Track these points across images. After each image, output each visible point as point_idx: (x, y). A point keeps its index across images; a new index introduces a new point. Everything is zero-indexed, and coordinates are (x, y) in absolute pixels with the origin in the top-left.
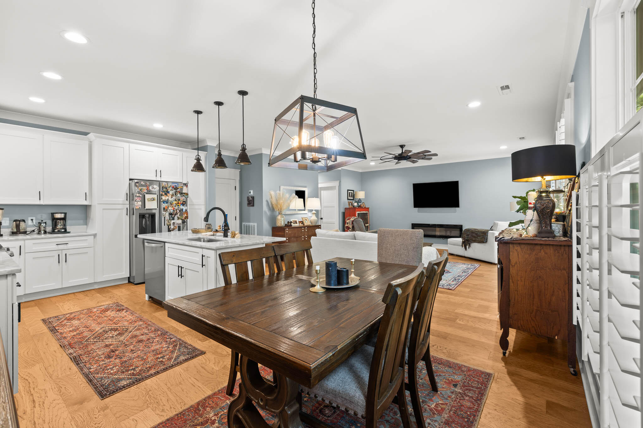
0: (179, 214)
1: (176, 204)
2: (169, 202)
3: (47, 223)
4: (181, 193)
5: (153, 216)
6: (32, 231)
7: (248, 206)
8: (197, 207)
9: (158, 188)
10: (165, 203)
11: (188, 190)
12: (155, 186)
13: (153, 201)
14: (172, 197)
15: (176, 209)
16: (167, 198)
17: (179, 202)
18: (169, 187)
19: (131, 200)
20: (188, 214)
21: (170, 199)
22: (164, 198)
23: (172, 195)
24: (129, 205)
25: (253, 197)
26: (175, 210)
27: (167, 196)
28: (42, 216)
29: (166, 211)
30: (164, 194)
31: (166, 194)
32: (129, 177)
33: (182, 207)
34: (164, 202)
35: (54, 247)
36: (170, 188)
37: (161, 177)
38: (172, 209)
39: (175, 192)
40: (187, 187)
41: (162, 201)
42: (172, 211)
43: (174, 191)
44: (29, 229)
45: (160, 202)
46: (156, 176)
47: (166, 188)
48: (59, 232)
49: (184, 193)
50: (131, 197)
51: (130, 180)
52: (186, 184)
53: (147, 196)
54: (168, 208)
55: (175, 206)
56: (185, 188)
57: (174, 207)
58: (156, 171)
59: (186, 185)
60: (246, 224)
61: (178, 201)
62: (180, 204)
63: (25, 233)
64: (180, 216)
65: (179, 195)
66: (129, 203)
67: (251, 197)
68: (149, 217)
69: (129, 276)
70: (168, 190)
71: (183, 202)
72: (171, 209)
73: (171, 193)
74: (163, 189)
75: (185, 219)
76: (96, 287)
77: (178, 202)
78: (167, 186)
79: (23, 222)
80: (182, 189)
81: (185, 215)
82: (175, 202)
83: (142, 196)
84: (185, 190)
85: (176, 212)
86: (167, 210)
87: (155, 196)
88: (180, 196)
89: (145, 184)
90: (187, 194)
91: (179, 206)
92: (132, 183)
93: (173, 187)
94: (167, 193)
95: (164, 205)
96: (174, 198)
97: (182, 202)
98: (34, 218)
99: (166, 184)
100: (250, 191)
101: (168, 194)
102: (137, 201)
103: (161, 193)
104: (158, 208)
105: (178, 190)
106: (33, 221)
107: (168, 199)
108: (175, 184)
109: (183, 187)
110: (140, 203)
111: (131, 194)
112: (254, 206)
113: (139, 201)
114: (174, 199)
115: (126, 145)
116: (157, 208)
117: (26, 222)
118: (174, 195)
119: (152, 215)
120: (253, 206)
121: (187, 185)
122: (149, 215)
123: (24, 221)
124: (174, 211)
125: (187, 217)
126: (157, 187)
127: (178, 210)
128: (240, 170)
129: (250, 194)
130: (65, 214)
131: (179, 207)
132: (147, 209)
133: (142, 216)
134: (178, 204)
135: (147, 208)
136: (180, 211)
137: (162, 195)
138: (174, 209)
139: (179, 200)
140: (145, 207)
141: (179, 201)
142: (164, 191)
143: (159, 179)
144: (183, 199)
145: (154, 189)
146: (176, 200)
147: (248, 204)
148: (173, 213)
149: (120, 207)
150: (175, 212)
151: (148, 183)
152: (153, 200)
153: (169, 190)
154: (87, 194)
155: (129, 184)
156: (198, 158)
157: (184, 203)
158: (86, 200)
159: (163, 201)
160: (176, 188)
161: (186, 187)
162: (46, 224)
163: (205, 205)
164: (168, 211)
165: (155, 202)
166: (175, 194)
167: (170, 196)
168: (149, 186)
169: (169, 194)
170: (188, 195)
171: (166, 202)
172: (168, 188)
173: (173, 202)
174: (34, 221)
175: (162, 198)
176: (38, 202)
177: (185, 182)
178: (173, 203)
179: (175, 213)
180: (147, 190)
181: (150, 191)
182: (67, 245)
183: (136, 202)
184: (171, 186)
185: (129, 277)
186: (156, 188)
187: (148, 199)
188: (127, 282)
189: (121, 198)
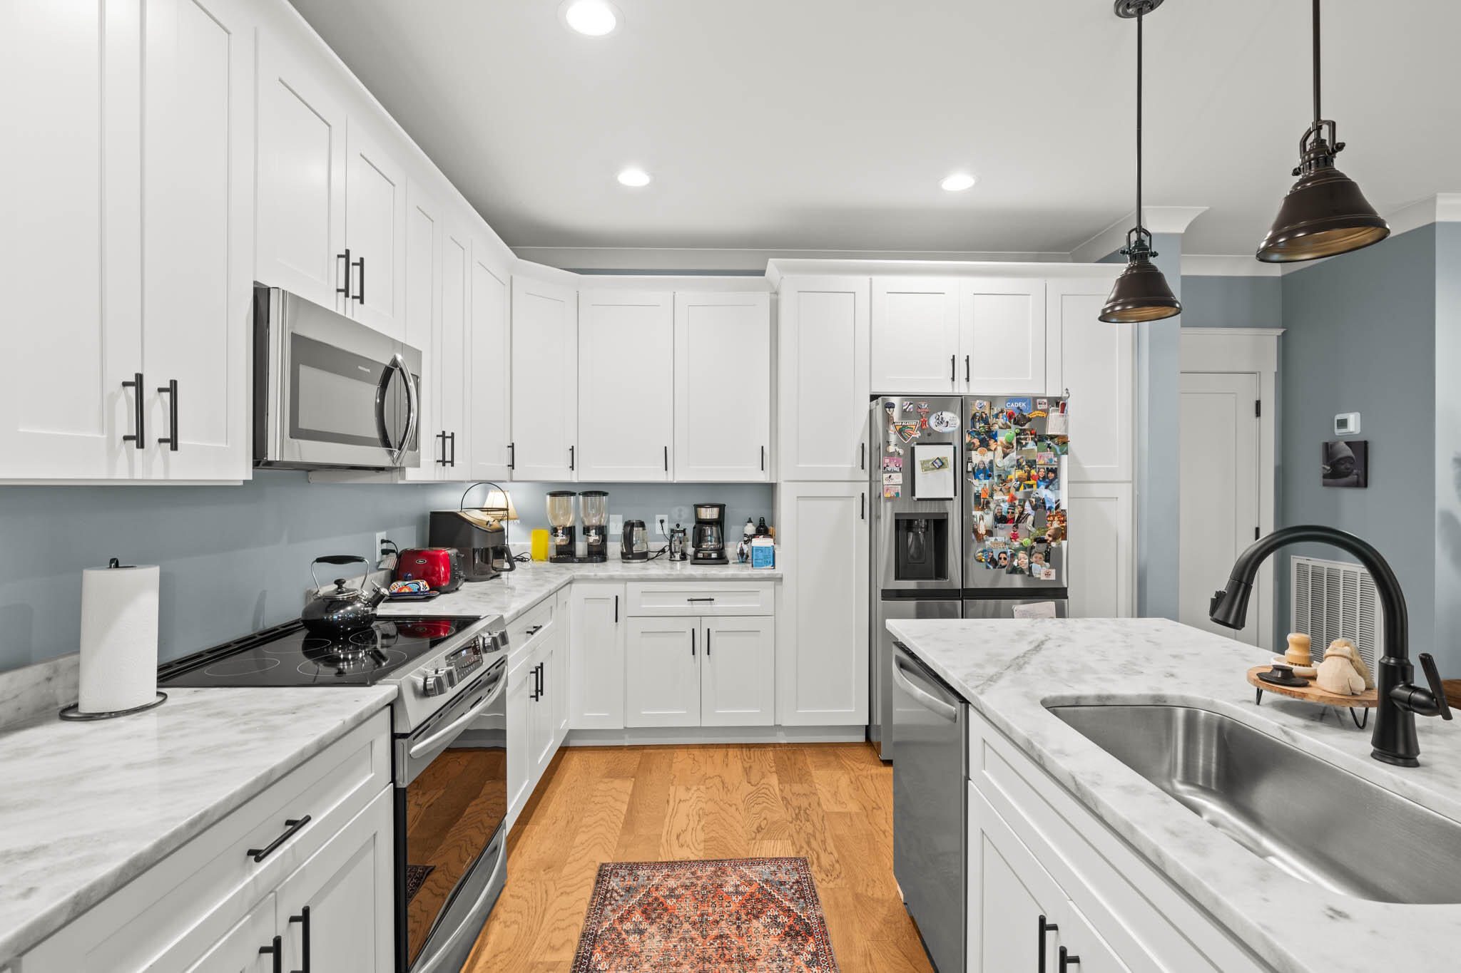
0: (1031, 519)
1: (1020, 479)
2: (996, 473)
3: (686, 531)
4: (1040, 438)
5: (939, 525)
6: (659, 552)
7: (1325, 485)
8: (1096, 490)
9: (958, 422)
10: (981, 476)
11: (1066, 423)
12: (947, 416)
13: (941, 470)
14: (1005, 455)
15: (1020, 500)
16: (988, 457)
17: (1033, 472)
18: (997, 416)
19: (873, 468)
20: (1064, 521)
21: (999, 462)
22: (978, 457)
23: (1008, 447)
24: (868, 483)
25: (1366, 443)
26: (1017, 502)
27: (991, 450)
28: (680, 511)
29: (983, 509)
30: (977, 442)
31: (984, 444)
32: (871, 389)
33: (1043, 493)
34: (976, 473)
35: (683, 606)
36: (1001, 421)
37: (968, 379)
38: (1007, 498)
39: (1017, 434)
40: (1062, 412)
41: (970, 469)
42: (1005, 506)
43: (1015, 429)
44: (655, 546)
45: (964, 473)
46: (953, 379)
47: (986, 422)
48: (707, 560)
49: (1052, 437)
50: (873, 457)
51: (874, 397)
52: (1060, 398)
53: (923, 453)
54: (991, 496)
55: (1017, 489)
56: (1054, 417)
57: (1012, 491)
58: (953, 360)
59: (1059, 404)
60: (1310, 564)
61: (1026, 468)
62: (1037, 478)
63: (644, 556)
64: (1033, 525)
65: (1031, 445)
66: (868, 479)
67: (1348, 443)
68: (927, 528)
69: (867, 724)
70: (993, 428)
71: (1049, 470)
72: (1001, 501)
73: (1002, 438)
74: (974, 426)
75: (1055, 539)
76: (782, 739)
77: (1029, 472)
78: (987, 412)
79: (641, 529)
80: (1043, 421)
81: (1056, 525)
82: (1014, 474)
83: (904, 454)
84: (1054, 425)
85: (1021, 513)
86: (988, 503)
87: (946, 452)
88: (1036, 448)
89: (913, 408)
90: (1063, 441)
91: (1031, 486)
92: (878, 407)
93: (1010, 416)
94: (987, 438)
95: (979, 485)
96: (1013, 455)
97: (1042, 473)
98: (665, 517)
99: (985, 403)
100: (1339, 417)
101: (992, 442)
102: (888, 472)
103: (967, 439)
104: (955, 495)
105: (1026, 427)
106: (663, 524)
107: (991, 462)
108: (1019, 404)
109: (1046, 411)
110: (898, 478)
111: (873, 445)
112: (1366, 486)
113: (895, 472)
114: (1015, 463)
115: (859, 283)
116: (953, 497)
117: (646, 528)
118: (1015, 444)
119: (935, 521)
120: (1363, 483)
121: (1064, 405)
122: (927, 521)
123: (642, 525)
124: (1013, 506)
125: (1061, 534)
126: (953, 419)
127: (1027, 503)
128: (1280, 332)
129: (1338, 432)
130: (722, 508)
131: (1031, 492)
132: (919, 499)
133: (903, 525)
134: (1029, 480)
135: (919, 494)
136: (1034, 508)
137: (971, 447)
138: (1013, 499)
139: (1032, 464)
140: (913, 494)
141: (1031, 467)
142: (979, 433)
143: (961, 388)
144: (1044, 458)
145: (945, 424)
146: (1019, 466)
147: (1325, 476)
148: (1009, 516)
149: (843, 489)
150: (1017, 511)
151: (924, 406)
152: (940, 467)
153: (996, 427)
154: (767, 451)
155: (871, 411)
156: (1140, 242)
157: (1051, 475)
158: (762, 469)
159: (973, 469)
160: (1018, 419)
161: (1058, 414)
162: (685, 535)
163: (1132, 482)
164: (992, 505)
165: (948, 473)
166: (1018, 442)
167: (1000, 449)
168: (929, 414)
169: (996, 441)
170: (1065, 443)
171: (987, 472)
172: (991, 420)
173: (1009, 473)
174: (666, 525)
175: (970, 460)
176: (662, 477)
177: (1054, 392)
178: (1009, 478)
179: (1017, 516)
180: (921, 429)
181: (929, 435)
182: (711, 604)
183: (886, 476)
184: (1002, 412)
185: (866, 726)
186: (951, 421)
187: (923, 463)
188: (862, 738)
189: (847, 462)
